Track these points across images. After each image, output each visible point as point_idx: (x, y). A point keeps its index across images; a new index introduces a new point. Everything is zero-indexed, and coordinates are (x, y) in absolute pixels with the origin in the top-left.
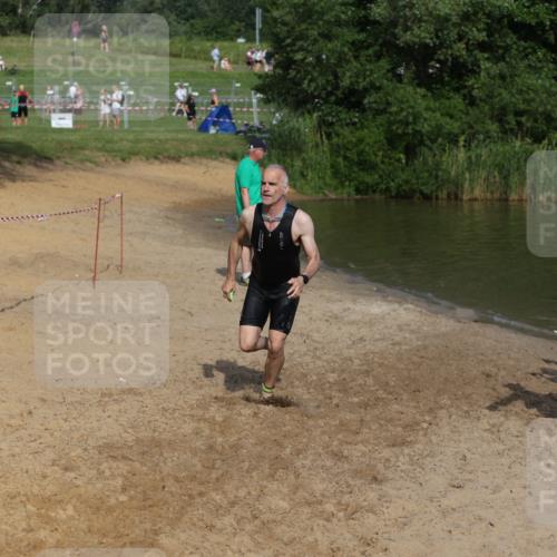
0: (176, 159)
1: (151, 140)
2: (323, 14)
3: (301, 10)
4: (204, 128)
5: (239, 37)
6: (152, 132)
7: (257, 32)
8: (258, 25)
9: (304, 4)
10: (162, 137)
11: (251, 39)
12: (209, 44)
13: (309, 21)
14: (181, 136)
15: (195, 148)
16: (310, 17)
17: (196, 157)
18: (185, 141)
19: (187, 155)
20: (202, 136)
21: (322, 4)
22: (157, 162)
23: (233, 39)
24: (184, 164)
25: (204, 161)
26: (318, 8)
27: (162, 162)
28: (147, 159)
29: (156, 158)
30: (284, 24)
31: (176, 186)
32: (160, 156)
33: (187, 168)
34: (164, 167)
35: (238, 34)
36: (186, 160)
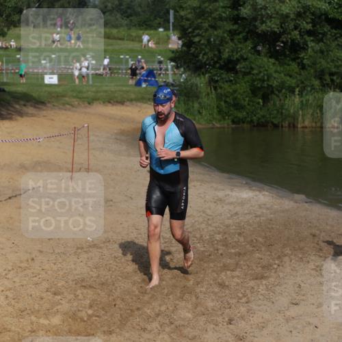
0: (122, 103)
1: (106, 91)
2: (211, 13)
3: (198, 11)
4: (138, 84)
5: (159, 27)
6: (107, 86)
7: (171, 24)
8: (172, 20)
9: (200, 7)
10: (113, 90)
11: (167, 29)
12: (141, 32)
13: (203, 17)
14: (124, 89)
15: (133, 96)
16: (203, 15)
17: (134, 102)
18: (128, 92)
19: (128, 100)
20: (137, 89)
21: (211, 7)
22: (110, 105)
23: (156, 29)
24: (127, 106)
25: (139, 104)
26: (208, 10)
27: (113, 105)
28: (104, 102)
29: (109, 102)
30: (188, 19)
31: (122, 120)
32: (112, 102)
33: (129, 108)
34: (114, 108)
35: (159, 26)
36: (128, 103)
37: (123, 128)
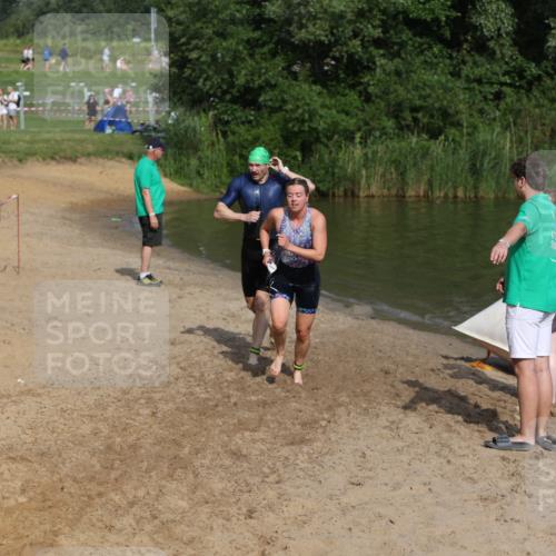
0: (73, 159)
1: (47, 141)
2: (218, 12)
3: (195, 9)
6: (49, 132)
9: (198, 3)
10: (58, 137)
13: (204, 20)
14: (77, 136)
15: (91, 148)
16: (204, 16)
17: (93, 158)
18: (82, 141)
19: (83, 155)
20: (97, 136)
21: (217, 3)
22: (53, 163)
24: (81, 164)
25: (101, 161)
26: (212, 7)
27: (58, 162)
28: (44, 159)
29: (53, 158)
30: (179, 23)
31: (72, 187)
32: (57, 157)
33: (84, 168)
34: (61, 167)
36: (82, 160)
37: (74, 200)
